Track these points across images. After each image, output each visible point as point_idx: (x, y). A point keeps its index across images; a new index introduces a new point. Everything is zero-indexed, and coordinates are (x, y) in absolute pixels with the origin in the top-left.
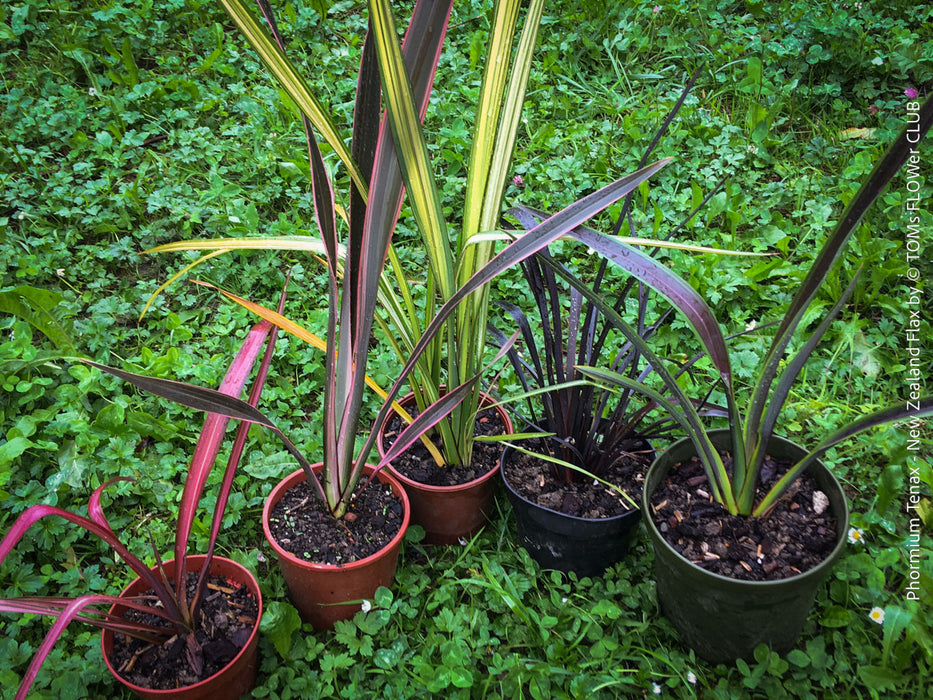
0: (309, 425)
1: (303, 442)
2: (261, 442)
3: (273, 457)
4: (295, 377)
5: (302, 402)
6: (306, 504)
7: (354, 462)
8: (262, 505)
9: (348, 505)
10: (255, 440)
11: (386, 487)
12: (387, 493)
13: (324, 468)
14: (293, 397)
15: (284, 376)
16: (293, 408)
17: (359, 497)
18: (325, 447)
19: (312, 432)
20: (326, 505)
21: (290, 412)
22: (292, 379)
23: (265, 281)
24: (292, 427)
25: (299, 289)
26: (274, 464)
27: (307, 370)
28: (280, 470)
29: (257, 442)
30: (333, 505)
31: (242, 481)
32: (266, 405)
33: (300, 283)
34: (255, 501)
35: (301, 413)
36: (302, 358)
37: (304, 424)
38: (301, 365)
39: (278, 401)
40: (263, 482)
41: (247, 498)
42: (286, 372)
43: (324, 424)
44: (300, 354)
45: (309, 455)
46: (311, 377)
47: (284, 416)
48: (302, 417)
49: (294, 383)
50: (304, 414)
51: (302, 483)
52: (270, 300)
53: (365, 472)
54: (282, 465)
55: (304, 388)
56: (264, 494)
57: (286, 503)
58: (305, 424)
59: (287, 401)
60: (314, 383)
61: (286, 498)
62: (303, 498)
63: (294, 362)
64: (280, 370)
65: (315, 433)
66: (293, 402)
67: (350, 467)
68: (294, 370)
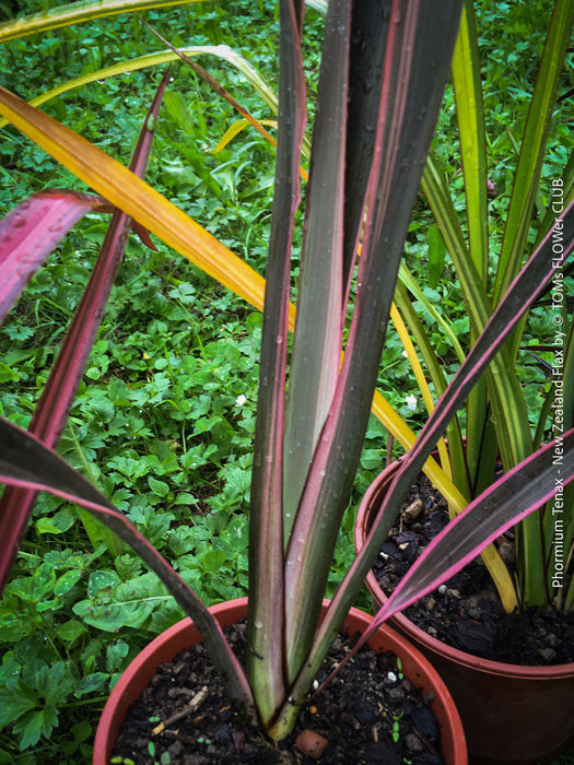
0: (204, 521)
1: (193, 552)
2: (114, 551)
3: (135, 583)
4: (180, 441)
5: (191, 483)
6: (203, 704)
7: (326, 602)
8: (106, 690)
9: (303, 709)
10: (102, 549)
11: (387, 659)
12: (392, 676)
13: (247, 615)
14: (178, 472)
15: (161, 437)
16: (176, 491)
17: (330, 687)
18: (253, 573)
19: (210, 533)
20: (250, 712)
21: (170, 498)
22: (176, 445)
23: (137, 305)
24: (174, 525)
25: (189, 316)
26: (135, 598)
27: (201, 427)
28: (148, 611)
29: (106, 554)
30: (267, 711)
31: (71, 634)
32: (128, 485)
33: (191, 307)
34: (93, 682)
35: (189, 499)
36: (192, 410)
37: (195, 519)
38: (192, 421)
39: (151, 479)
40: (111, 638)
41: (79, 671)
42: (166, 432)
43: (252, 511)
44: (189, 403)
45: (205, 578)
46: (205, 438)
47: (161, 505)
48: (192, 507)
49: (179, 451)
50: (195, 501)
51: (192, 651)
52: (145, 332)
53: (347, 631)
54: (151, 602)
55: (195, 458)
56: (110, 666)
57: (156, 704)
58: (198, 518)
59: (166, 479)
60: (213, 449)
61: (156, 689)
62: (195, 687)
63: (179, 417)
64: (156, 429)
65: (216, 534)
66: (177, 479)
67: (315, 613)
68: (179, 431)
